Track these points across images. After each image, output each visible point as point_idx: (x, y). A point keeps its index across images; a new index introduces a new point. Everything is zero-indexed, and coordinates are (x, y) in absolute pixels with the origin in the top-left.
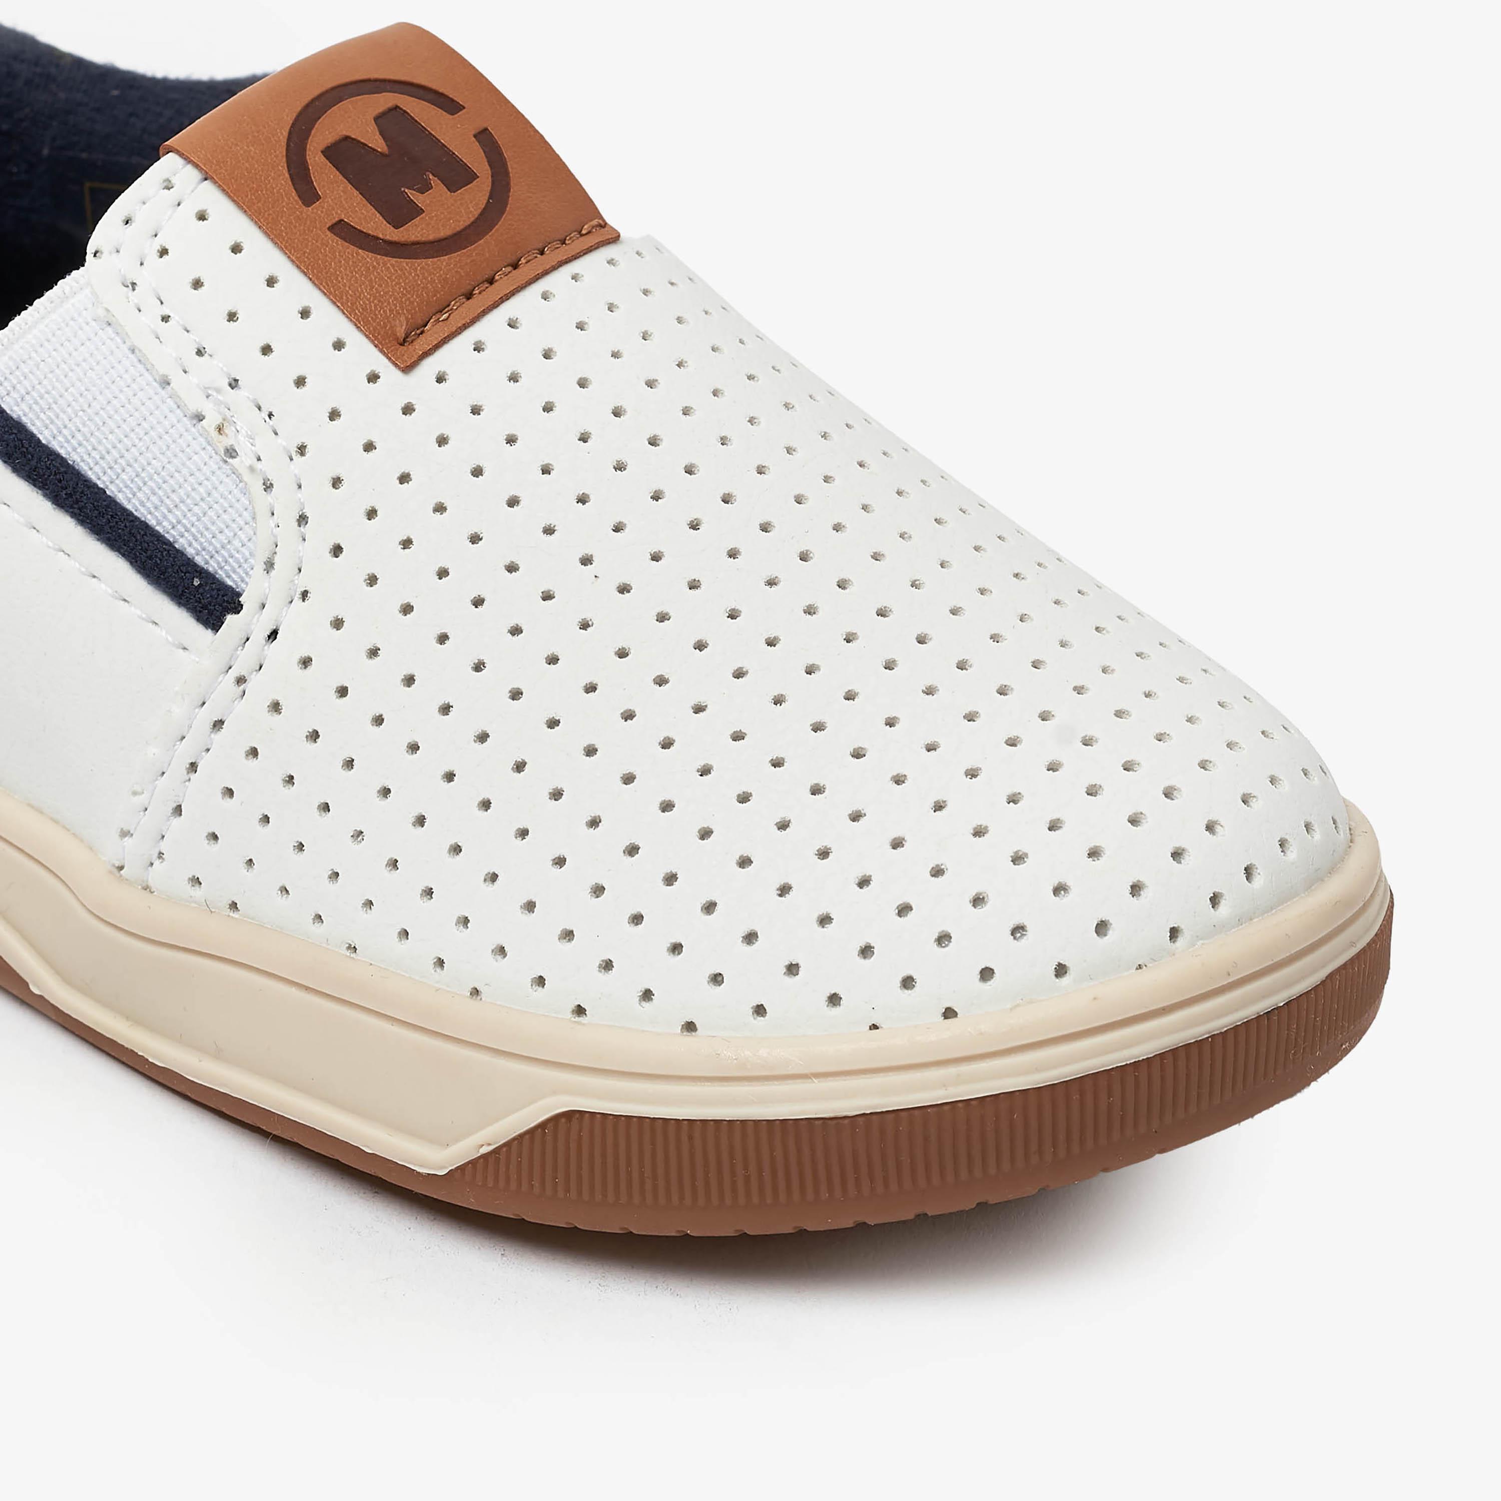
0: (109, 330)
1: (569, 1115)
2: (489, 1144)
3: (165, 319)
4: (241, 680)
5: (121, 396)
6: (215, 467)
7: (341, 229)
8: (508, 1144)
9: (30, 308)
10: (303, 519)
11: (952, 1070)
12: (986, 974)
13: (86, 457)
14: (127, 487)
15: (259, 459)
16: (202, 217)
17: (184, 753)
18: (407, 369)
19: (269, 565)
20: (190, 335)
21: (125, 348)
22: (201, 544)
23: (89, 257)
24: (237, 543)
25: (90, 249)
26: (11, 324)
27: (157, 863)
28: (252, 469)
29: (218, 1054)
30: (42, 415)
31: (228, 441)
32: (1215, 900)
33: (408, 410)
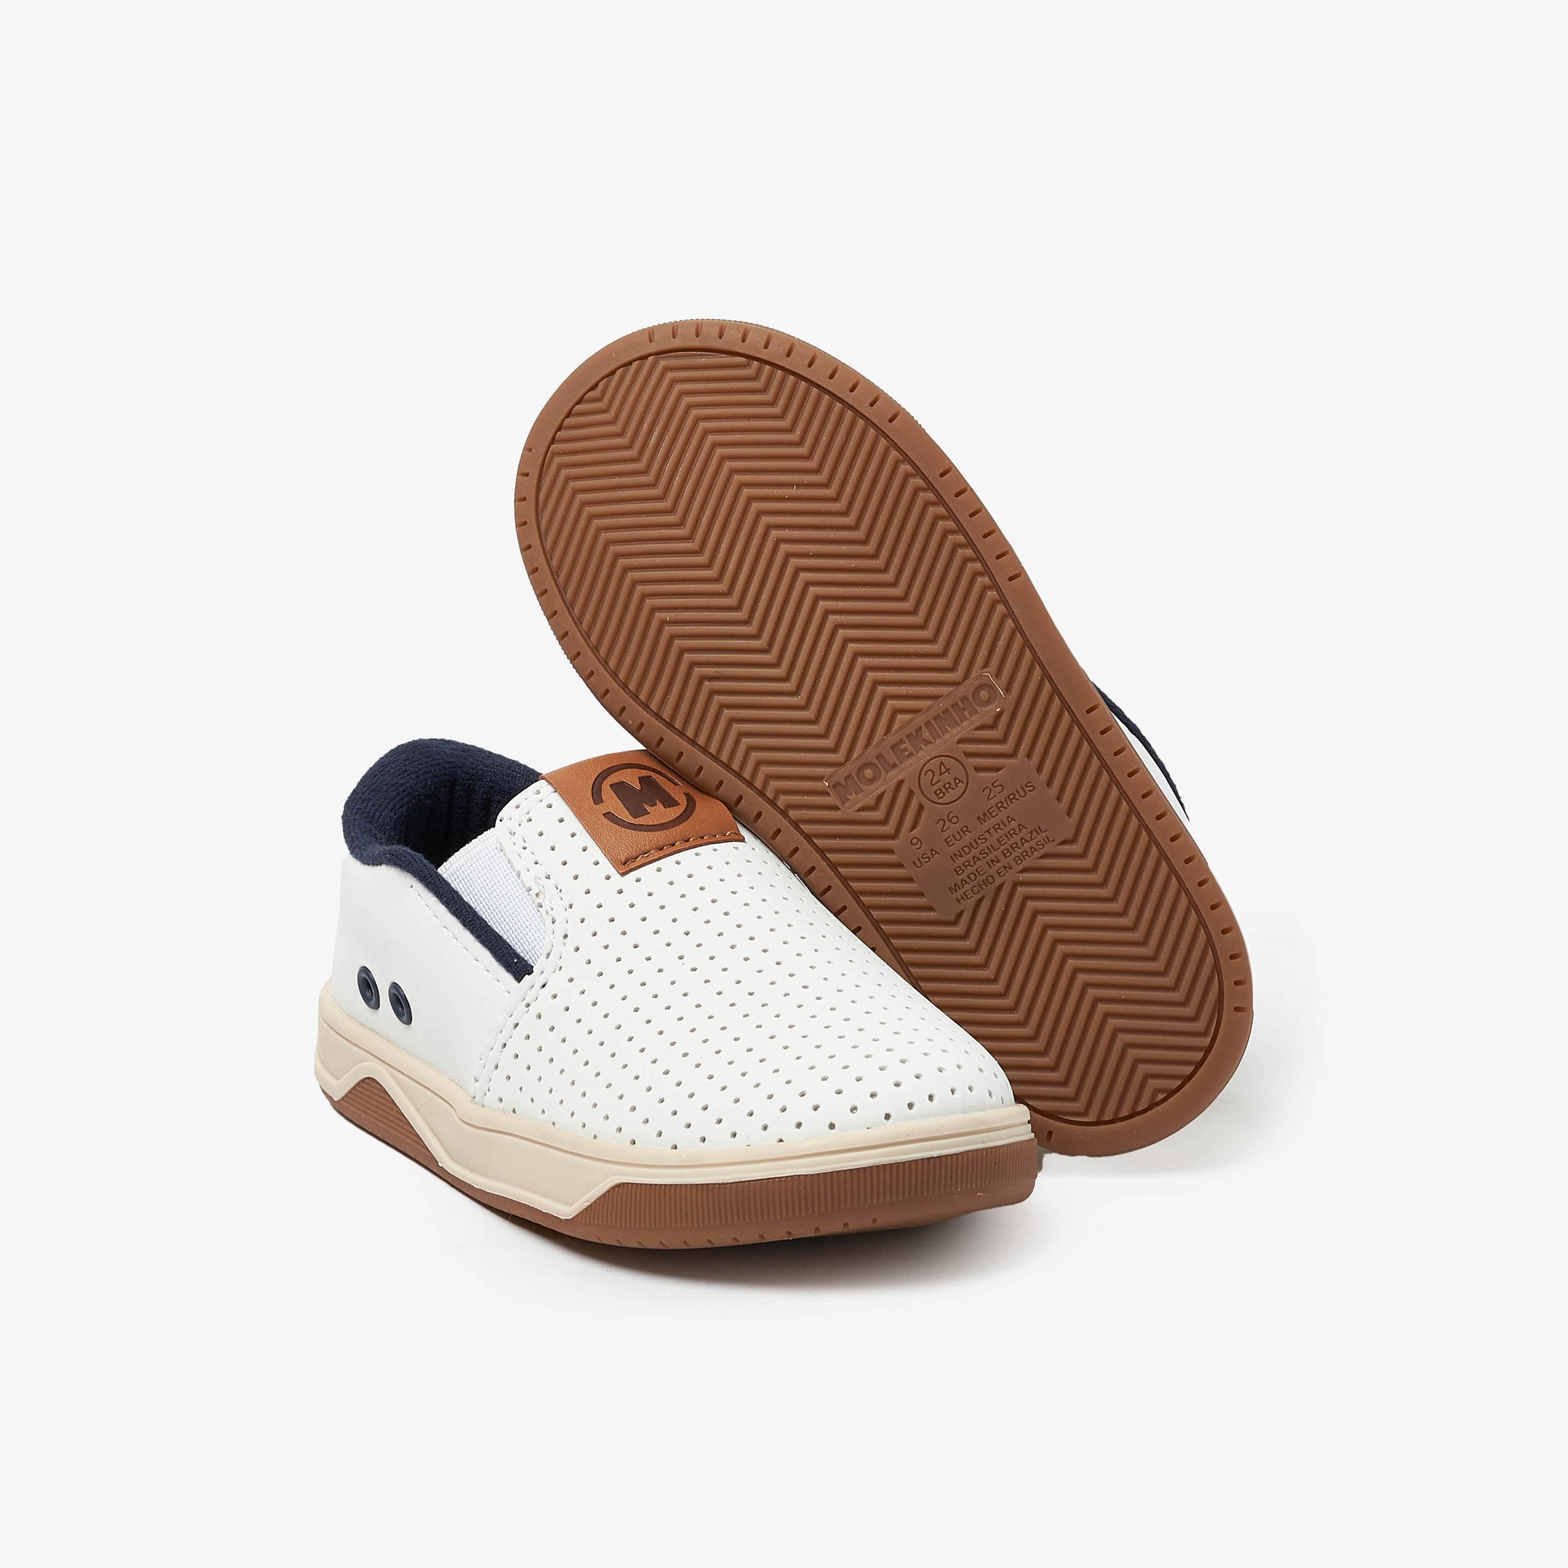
0: (501, 853)
1: (620, 1186)
2: (588, 1202)
3: (525, 848)
4: (528, 1005)
5: (501, 881)
6: (534, 913)
7: (608, 815)
8: (595, 1202)
9: (470, 843)
10: (566, 936)
11: (774, 1164)
12: (799, 1125)
13: (482, 908)
14: (497, 921)
15: (552, 909)
16: (550, 806)
17: (501, 1039)
18: (623, 874)
19: (548, 955)
20: (534, 856)
21: (506, 861)
22: (524, 947)
23: (498, 821)
24: (538, 947)
25: (499, 817)
26: (461, 850)
27: (488, 1093)
28: (547, 913)
29: (498, 1178)
30: (468, 890)
31: (539, 900)
32: (911, 1106)
33: (620, 892)
